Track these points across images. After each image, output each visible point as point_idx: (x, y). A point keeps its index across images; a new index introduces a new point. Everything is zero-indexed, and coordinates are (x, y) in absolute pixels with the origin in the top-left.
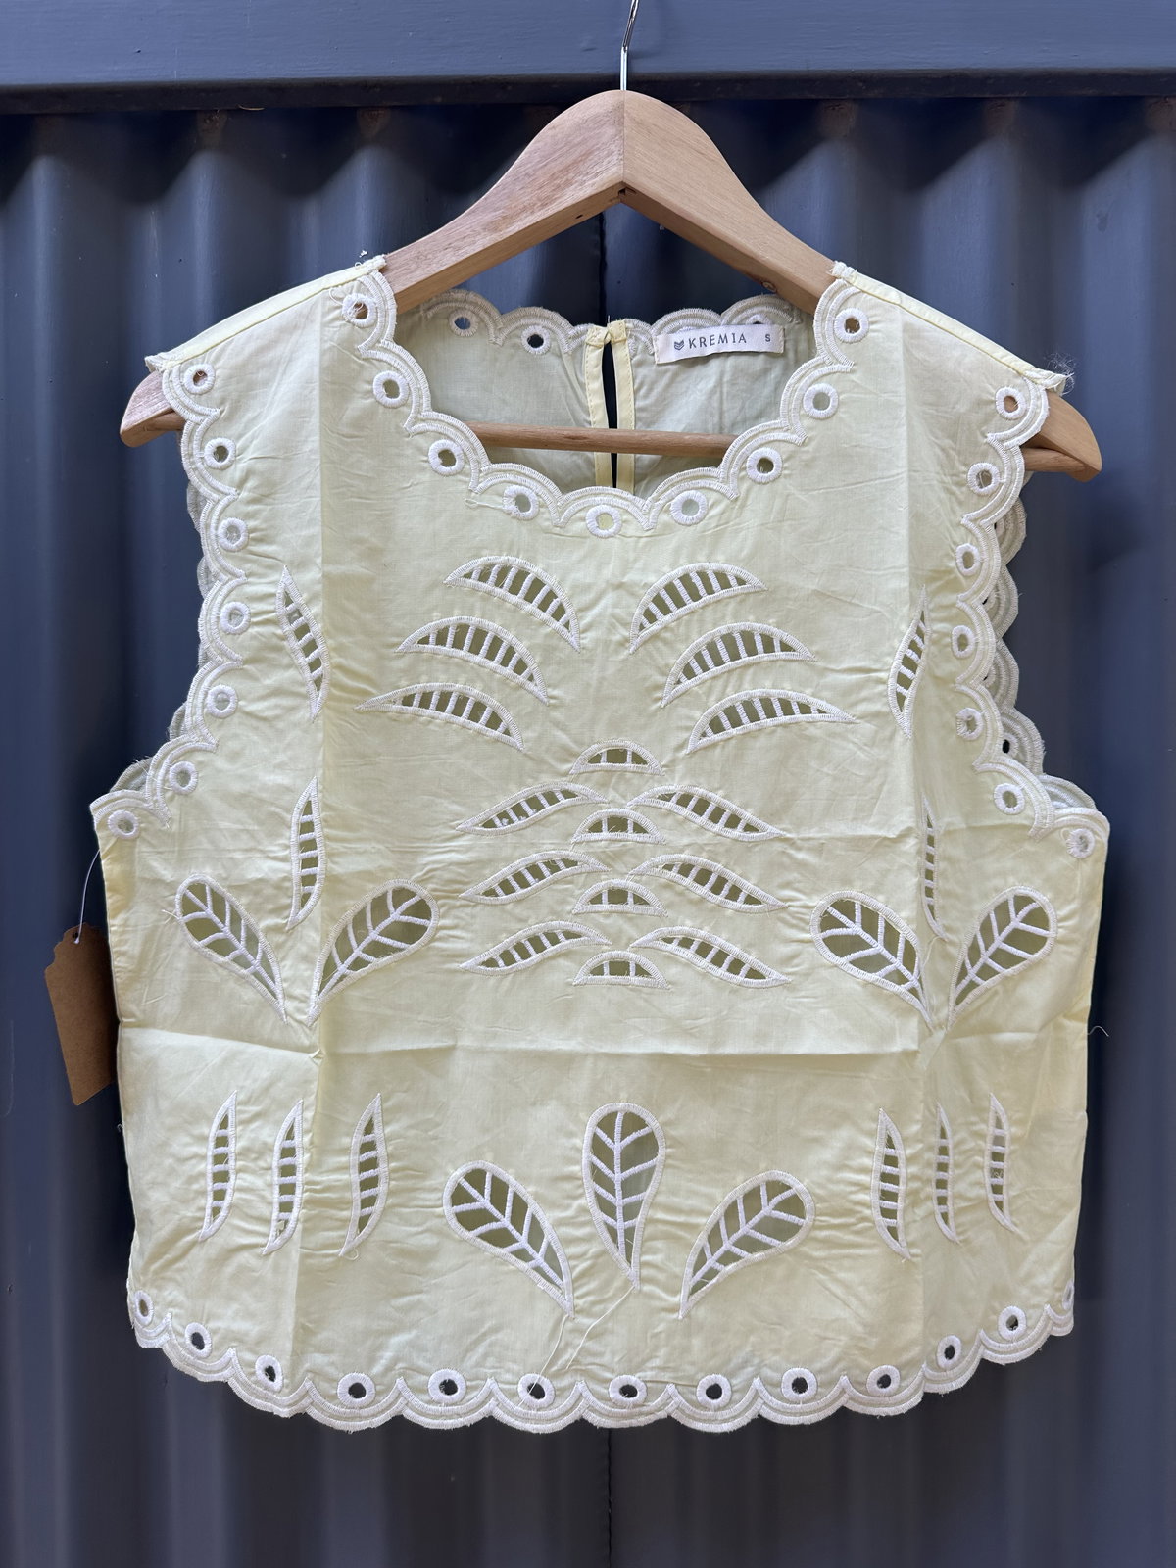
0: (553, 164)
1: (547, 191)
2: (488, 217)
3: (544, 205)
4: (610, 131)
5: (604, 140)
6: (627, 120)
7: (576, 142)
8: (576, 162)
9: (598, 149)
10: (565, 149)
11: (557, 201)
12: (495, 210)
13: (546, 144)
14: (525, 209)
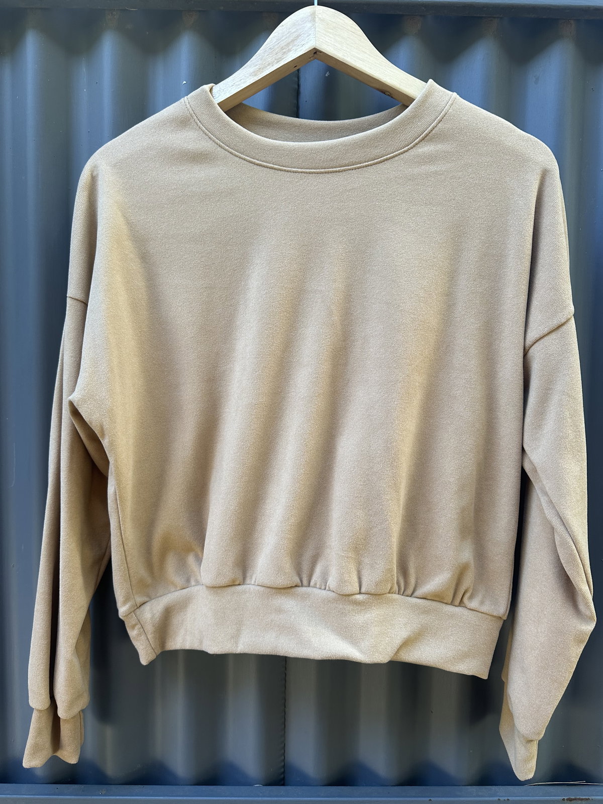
0: (282, 43)
1: (280, 55)
2: (252, 70)
3: (278, 62)
4: (309, 25)
5: (306, 29)
6: (317, 19)
7: (294, 30)
8: (293, 41)
9: (303, 34)
10: (288, 35)
11: (284, 59)
12: (256, 66)
13: (279, 34)
14: (269, 65)
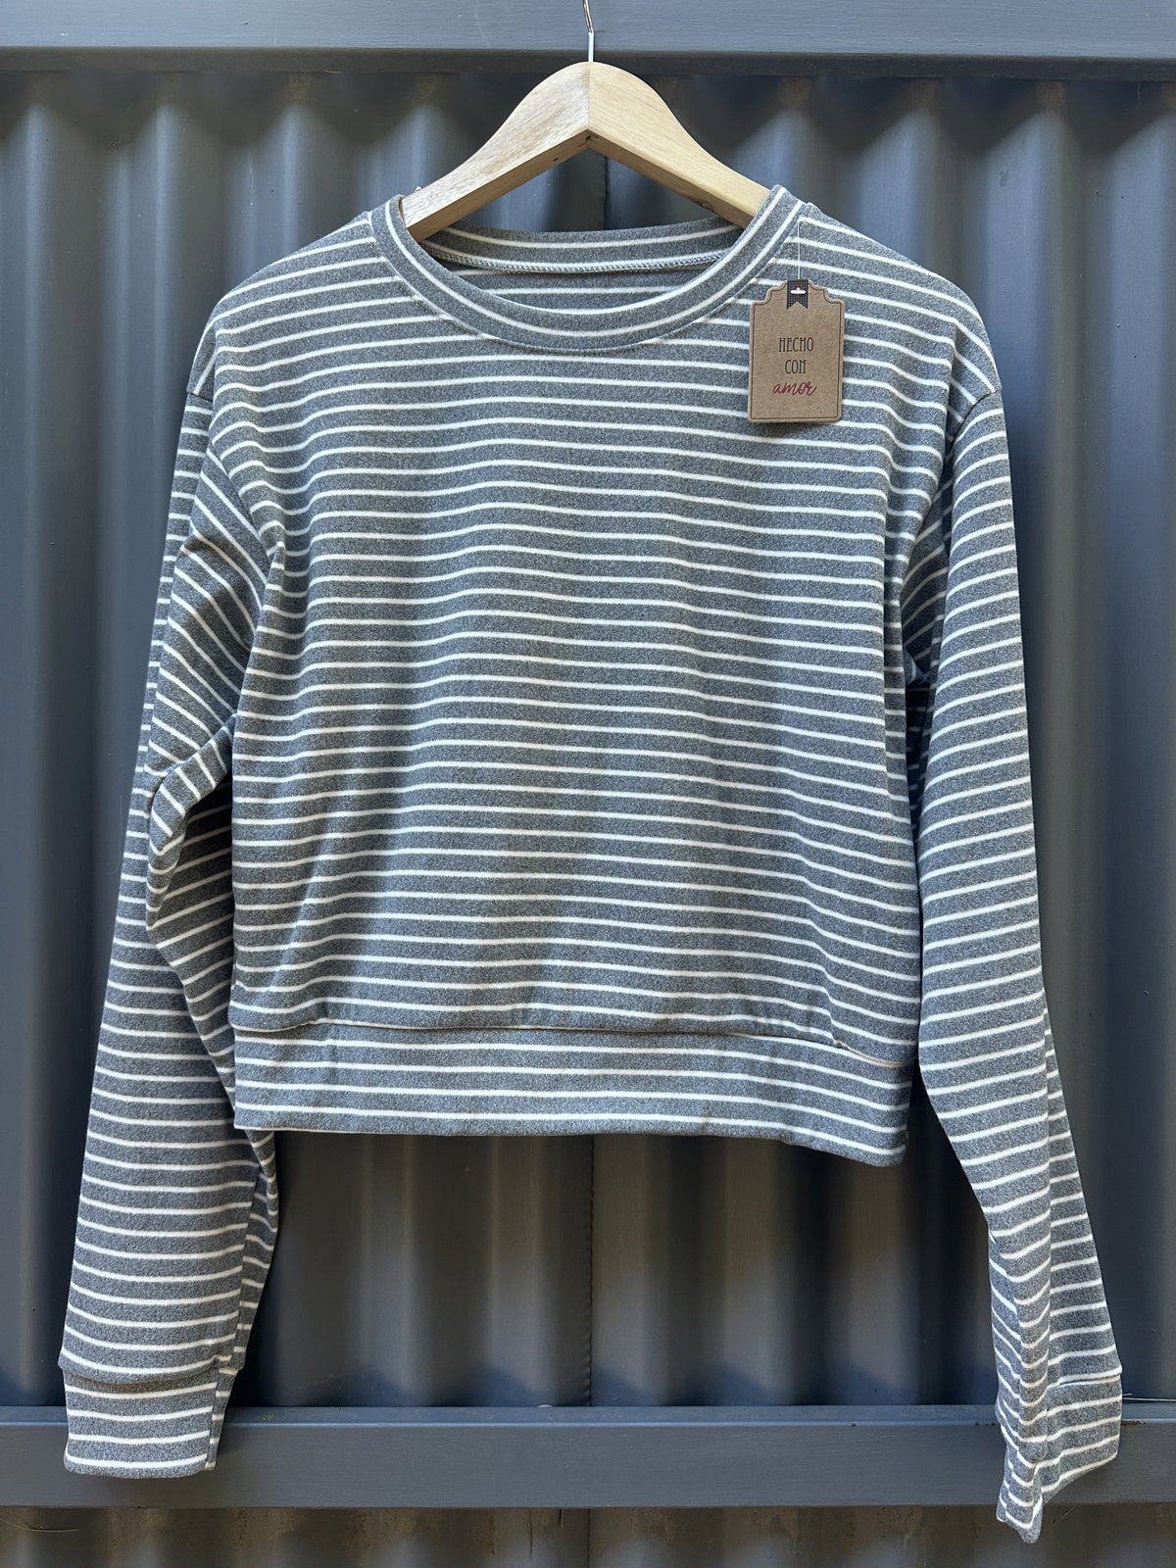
0: (534, 120)
1: (531, 141)
4: (579, 92)
5: (573, 99)
6: (592, 84)
7: (554, 101)
8: (552, 118)
9: (569, 107)
11: (537, 148)
12: (492, 157)
13: (529, 106)
14: (512, 155)
